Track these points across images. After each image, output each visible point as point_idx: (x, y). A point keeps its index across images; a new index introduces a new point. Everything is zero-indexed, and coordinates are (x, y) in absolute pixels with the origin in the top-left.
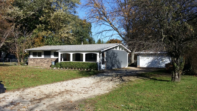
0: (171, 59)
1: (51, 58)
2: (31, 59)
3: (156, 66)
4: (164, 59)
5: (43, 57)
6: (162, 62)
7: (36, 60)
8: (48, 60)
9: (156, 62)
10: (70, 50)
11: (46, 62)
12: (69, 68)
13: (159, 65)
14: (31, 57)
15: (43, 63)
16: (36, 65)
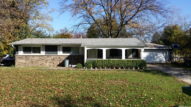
0: (165, 54)
1: (58, 54)
2: (21, 57)
3: (151, 61)
4: (159, 54)
5: (43, 53)
6: (157, 57)
7: (31, 58)
8: (53, 57)
9: (151, 58)
10: (102, 44)
11: (51, 61)
12: (108, 67)
13: (155, 60)
14: (21, 53)
15: (44, 62)
16: (30, 65)
